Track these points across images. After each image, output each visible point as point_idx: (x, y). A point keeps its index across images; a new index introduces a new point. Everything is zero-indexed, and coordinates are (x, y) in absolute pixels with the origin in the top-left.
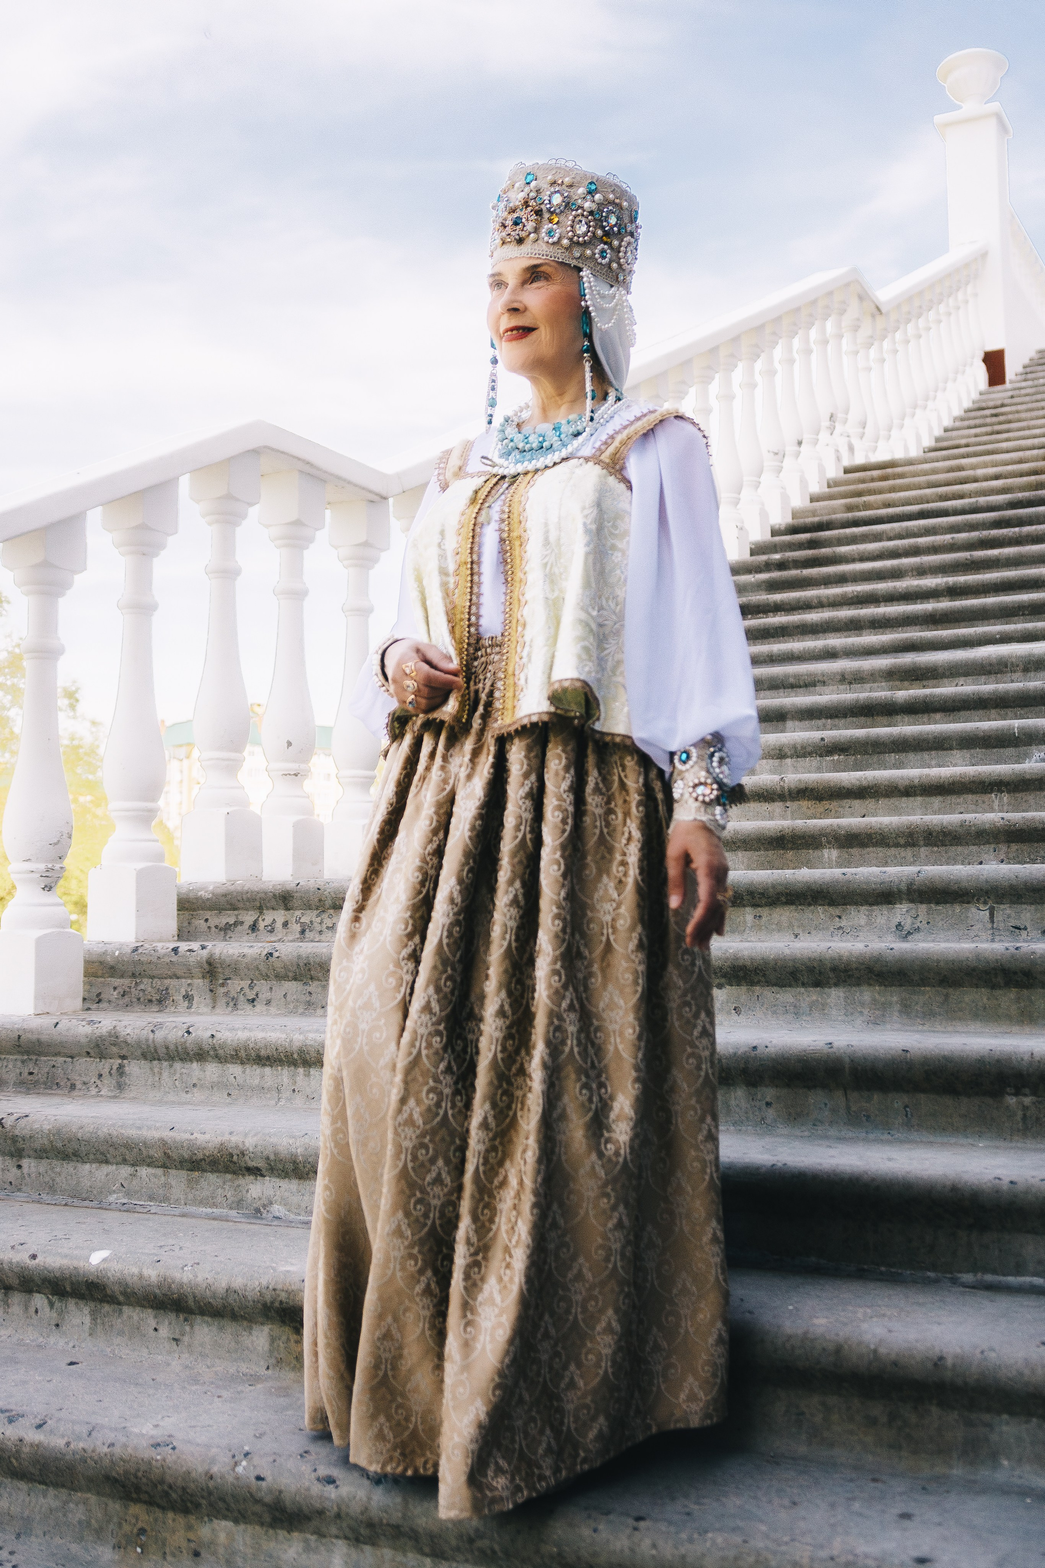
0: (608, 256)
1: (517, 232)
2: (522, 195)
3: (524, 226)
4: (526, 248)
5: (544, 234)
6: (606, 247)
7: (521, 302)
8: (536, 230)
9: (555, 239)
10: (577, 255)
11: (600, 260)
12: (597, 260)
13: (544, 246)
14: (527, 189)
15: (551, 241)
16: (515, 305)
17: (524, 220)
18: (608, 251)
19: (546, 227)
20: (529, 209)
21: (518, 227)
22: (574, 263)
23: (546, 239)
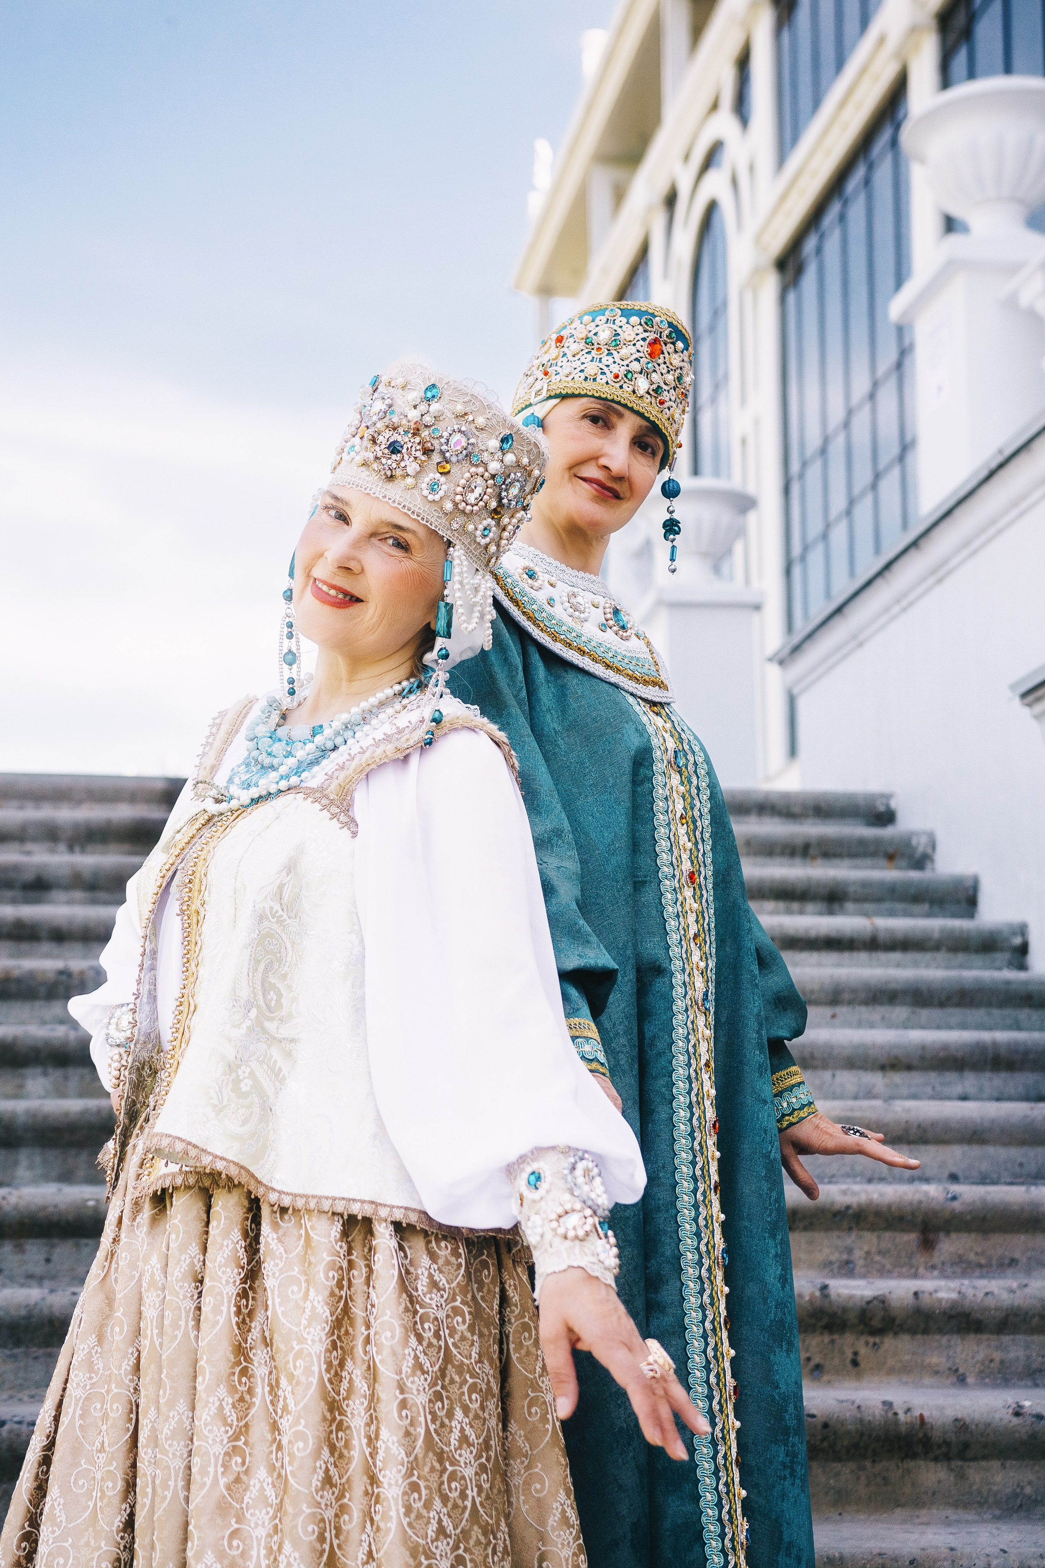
0: (491, 535)
1: (389, 462)
2: (414, 415)
3: (403, 459)
4: (395, 491)
5: (424, 486)
6: (493, 523)
7: (359, 561)
8: (417, 475)
9: (437, 498)
10: (455, 526)
11: (479, 539)
12: (476, 537)
13: (419, 500)
14: (423, 407)
15: (431, 497)
16: (352, 565)
17: (404, 451)
18: (494, 529)
19: (431, 475)
20: (418, 440)
21: (394, 457)
22: (446, 534)
23: (426, 492)
